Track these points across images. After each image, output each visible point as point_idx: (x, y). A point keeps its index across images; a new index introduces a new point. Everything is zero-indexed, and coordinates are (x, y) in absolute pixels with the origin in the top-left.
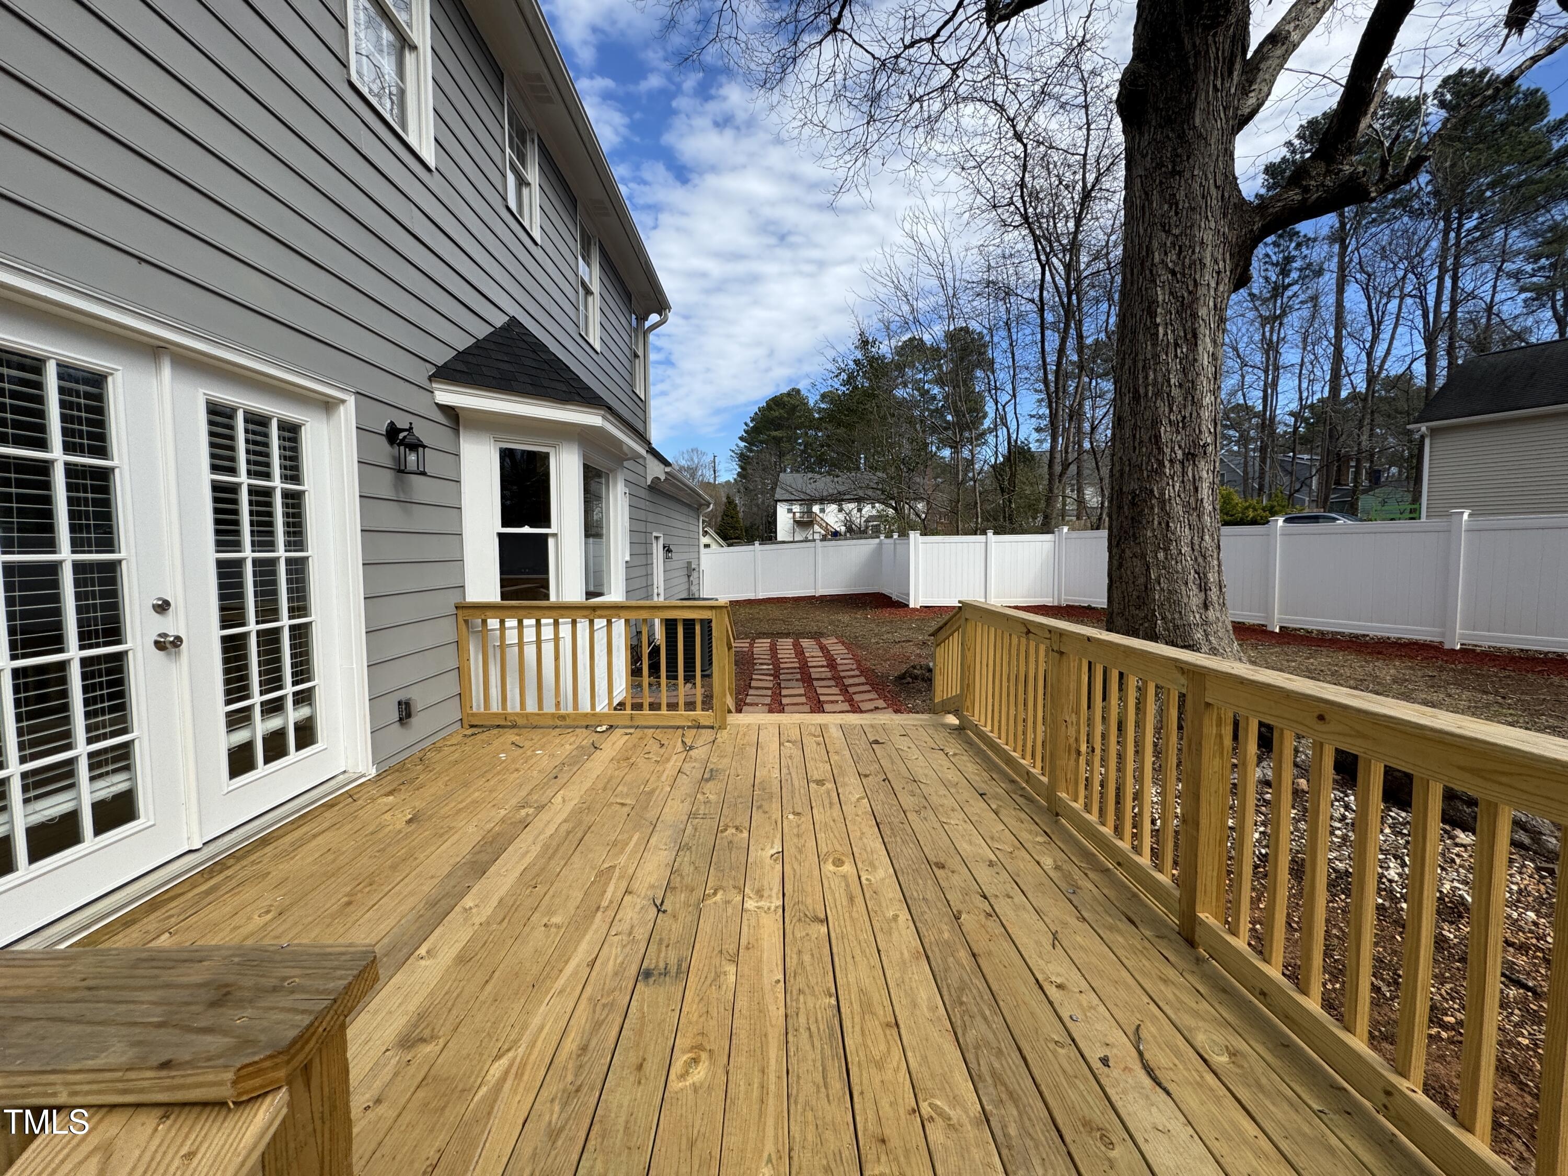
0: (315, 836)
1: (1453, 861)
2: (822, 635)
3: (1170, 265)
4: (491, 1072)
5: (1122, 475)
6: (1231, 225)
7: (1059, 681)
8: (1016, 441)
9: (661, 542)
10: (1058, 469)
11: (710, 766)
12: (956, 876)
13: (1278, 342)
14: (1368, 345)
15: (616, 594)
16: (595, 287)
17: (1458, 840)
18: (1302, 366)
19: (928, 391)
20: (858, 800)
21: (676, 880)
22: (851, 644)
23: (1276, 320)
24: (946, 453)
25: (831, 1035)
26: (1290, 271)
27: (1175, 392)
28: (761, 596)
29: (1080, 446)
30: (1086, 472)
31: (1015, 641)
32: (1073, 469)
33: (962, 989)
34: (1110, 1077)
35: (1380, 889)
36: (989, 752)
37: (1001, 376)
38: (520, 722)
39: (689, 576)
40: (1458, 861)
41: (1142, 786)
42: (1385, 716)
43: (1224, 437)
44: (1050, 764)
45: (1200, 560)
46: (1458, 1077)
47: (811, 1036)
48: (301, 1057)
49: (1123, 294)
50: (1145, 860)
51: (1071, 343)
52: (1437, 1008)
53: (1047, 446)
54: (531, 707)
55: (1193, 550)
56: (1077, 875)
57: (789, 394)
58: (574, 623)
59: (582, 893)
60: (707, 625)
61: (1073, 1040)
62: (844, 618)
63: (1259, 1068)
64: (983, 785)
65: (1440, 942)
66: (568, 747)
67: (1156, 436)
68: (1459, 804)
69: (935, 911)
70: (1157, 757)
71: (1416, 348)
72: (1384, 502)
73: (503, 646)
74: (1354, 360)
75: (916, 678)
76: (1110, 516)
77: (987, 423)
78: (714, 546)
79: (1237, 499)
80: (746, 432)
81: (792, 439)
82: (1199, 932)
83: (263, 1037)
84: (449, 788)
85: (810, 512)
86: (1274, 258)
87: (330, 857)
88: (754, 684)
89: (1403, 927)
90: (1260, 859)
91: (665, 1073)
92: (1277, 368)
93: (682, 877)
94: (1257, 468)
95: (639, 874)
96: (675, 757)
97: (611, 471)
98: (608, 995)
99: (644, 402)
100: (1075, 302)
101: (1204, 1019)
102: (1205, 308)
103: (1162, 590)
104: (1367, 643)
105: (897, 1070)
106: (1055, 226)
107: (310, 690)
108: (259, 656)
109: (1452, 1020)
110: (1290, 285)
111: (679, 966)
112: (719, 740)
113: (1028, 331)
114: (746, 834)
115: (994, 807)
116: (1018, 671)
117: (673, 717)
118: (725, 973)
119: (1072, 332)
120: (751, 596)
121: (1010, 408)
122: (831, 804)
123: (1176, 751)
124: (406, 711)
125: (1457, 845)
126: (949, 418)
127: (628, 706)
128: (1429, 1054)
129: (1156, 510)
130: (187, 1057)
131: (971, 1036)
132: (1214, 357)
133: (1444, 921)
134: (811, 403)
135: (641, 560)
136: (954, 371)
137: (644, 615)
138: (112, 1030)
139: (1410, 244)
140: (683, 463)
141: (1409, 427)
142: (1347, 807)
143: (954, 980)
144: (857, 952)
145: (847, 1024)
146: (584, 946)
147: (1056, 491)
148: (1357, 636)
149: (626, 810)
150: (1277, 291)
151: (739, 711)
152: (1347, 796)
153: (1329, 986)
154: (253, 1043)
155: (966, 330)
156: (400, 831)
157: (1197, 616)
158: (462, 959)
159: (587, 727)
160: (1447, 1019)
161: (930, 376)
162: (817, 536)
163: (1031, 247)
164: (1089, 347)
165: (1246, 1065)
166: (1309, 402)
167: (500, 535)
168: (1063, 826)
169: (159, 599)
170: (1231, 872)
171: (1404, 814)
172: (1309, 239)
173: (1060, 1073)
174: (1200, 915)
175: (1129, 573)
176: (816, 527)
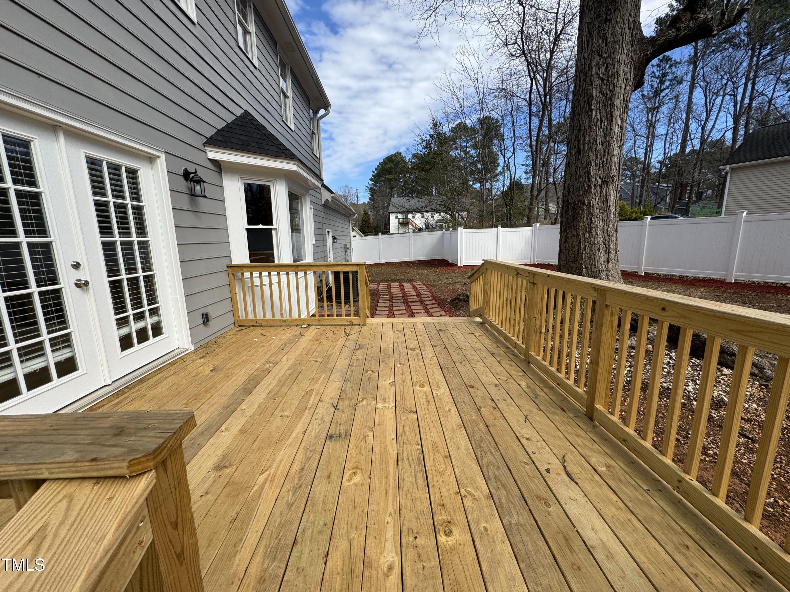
0: (166, 378)
1: (720, 382)
2: (413, 280)
3: (601, 75)
4: (259, 479)
5: (569, 194)
6: (635, 51)
7: (532, 298)
8: (514, 178)
9: (331, 234)
10: (535, 193)
11: (358, 343)
12: (479, 391)
13: (655, 122)
14: (703, 123)
15: (309, 259)
16: (290, 94)
17: (723, 372)
18: (666, 135)
19: (468, 152)
20: (432, 357)
21: (343, 395)
22: (428, 285)
23: (655, 109)
24: (478, 185)
25: (419, 461)
26: (665, 81)
27: (600, 147)
28: (382, 262)
29: (548, 180)
30: (550, 195)
31: (511, 277)
32: (543, 193)
33: (482, 440)
34: (550, 478)
35: (684, 396)
36: (497, 334)
37: (508, 142)
38: (264, 323)
39: (346, 252)
40: (722, 382)
41: (571, 350)
42: (696, 306)
43: (623, 175)
44: (527, 338)
45: (607, 237)
46: (712, 477)
47: (409, 462)
48: (160, 457)
49: (575, 92)
50: (571, 382)
51: (545, 123)
52: (705, 448)
53: (530, 181)
54: (269, 316)
55: (603, 232)
56: (538, 390)
57: (395, 155)
58: (288, 274)
59: (298, 401)
60: (355, 274)
61: (533, 462)
62: (425, 271)
63: (620, 472)
64: (493, 350)
65: (710, 418)
66: (288, 335)
67: (588, 172)
68: (726, 355)
69: (469, 407)
70: (579, 336)
71: (728, 124)
72: (703, 208)
73: (253, 286)
74: (695, 132)
75: (460, 300)
76: (561, 217)
77: (499, 169)
78: (358, 237)
79: (627, 208)
80: (373, 176)
81: (397, 180)
82: (595, 414)
83: (140, 448)
84: (230, 355)
85: (407, 218)
86: (657, 74)
87: (175, 387)
88: (379, 305)
89: (693, 412)
90: (626, 383)
91: (341, 479)
92: (653, 137)
93: (346, 394)
94: (639, 191)
95: (325, 393)
96: (341, 339)
97: (303, 195)
98: (313, 446)
99: (319, 159)
100: (548, 100)
101: (595, 452)
102: (618, 100)
103: (586, 253)
104: (687, 280)
105: (450, 476)
106: (539, 56)
107: (157, 308)
108: (129, 291)
109: (712, 452)
110: (664, 89)
111: (346, 433)
112: (363, 331)
113: (522, 117)
114: (377, 374)
115: (498, 359)
116: (512, 296)
117: (339, 320)
118: (368, 436)
119: (546, 117)
120: (378, 261)
121: (511, 160)
122: (418, 359)
123: (589, 333)
124: (206, 319)
125: (722, 375)
126: (480, 166)
127: (317, 315)
128: (700, 467)
129: (586, 212)
130: (105, 456)
131: (485, 461)
132: (621, 128)
133: (713, 409)
134: (407, 160)
135: (321, 243)
136: (483, 141)
137: (324, 269)
138: (67, 446)
139: (731, 65)
140: (340, 193)
141: (720, 167)
142: (671, 358)
143: (477, 437)
144: (431, 425)
145: (426, 457)
146: (300, 425)
147: (534, 205)
148: (683, 277)
149: (318, 363)
150: (657, 92)
151: (372, 316)
152: (671, 353)
153: (655, 439)
154: (137, 450)
155: (489, 118)
156: (208, 375)
157: (604, 266)
158: (242, 431)
159: (297, 326)
160: (709, 452)
161: (470, 143)
162: (410, 231)
163: (526, 68)
164: (555, 126)
165: (614, 471)
166: (669, 155)
167: (248, 230)
168: (532, 367)
169: (74, 262)
170: (612, 389)
171: (698, 361)
172: (677, 63)
173: (526, 475)
174: (597, 406)
175: (570, 245)
176: (410, 226)
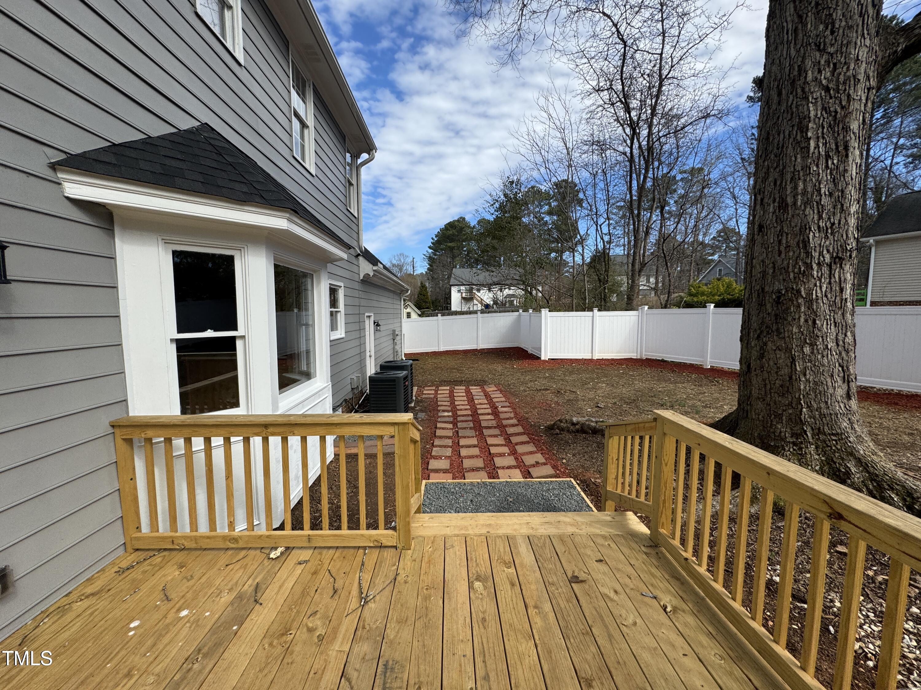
2: (485, 382)
3: (824, 82)
9: (372, 319)
10: (637, 267)
11: (384, 653)
19: (543, 219)
22: (506, 391)
24: (552, 256)
27: (825, 201)
28: (442, 349)
38: (191, 544)
39: (394, 340)
45: (844, 354)
54: (203, 529)
55: (838, 345)
57: (458, 221)
58: (247, 440)
62: (499, 367)
66: (225, 596)
67: (804, 241)
75: (562, 429)
78: (414, 316)
80: (432, 243)
81: (460, 248)
85: (472, 292)
88: (438, 432)
96: (344, 626)
97: (315, 271)
99: (357, 219)
103: (808, 381)
112: (401, 575)
117: (353, 537)
120: (435, 349)
127: (307, 524)
129: (803, 309)
134: (472, 226)
135: (356, 335)
136: (559, 207)
147: (636, 282)
155: (567, 181)
157: (842, 406)
159: (261, 550)
161: (544, 209)
162: (475, 307)
167: (177, 341)
175: (771, 363)
176: (475, 301)
